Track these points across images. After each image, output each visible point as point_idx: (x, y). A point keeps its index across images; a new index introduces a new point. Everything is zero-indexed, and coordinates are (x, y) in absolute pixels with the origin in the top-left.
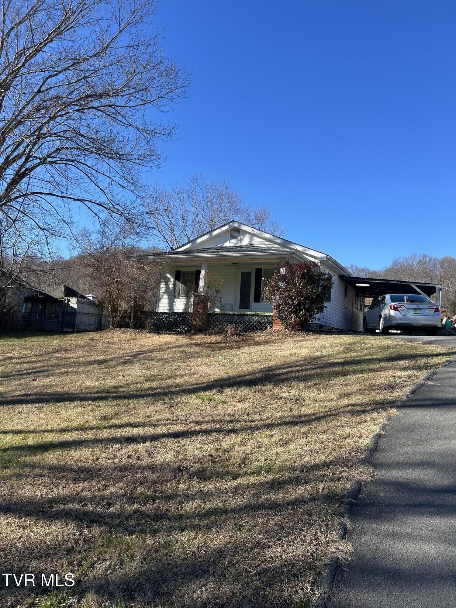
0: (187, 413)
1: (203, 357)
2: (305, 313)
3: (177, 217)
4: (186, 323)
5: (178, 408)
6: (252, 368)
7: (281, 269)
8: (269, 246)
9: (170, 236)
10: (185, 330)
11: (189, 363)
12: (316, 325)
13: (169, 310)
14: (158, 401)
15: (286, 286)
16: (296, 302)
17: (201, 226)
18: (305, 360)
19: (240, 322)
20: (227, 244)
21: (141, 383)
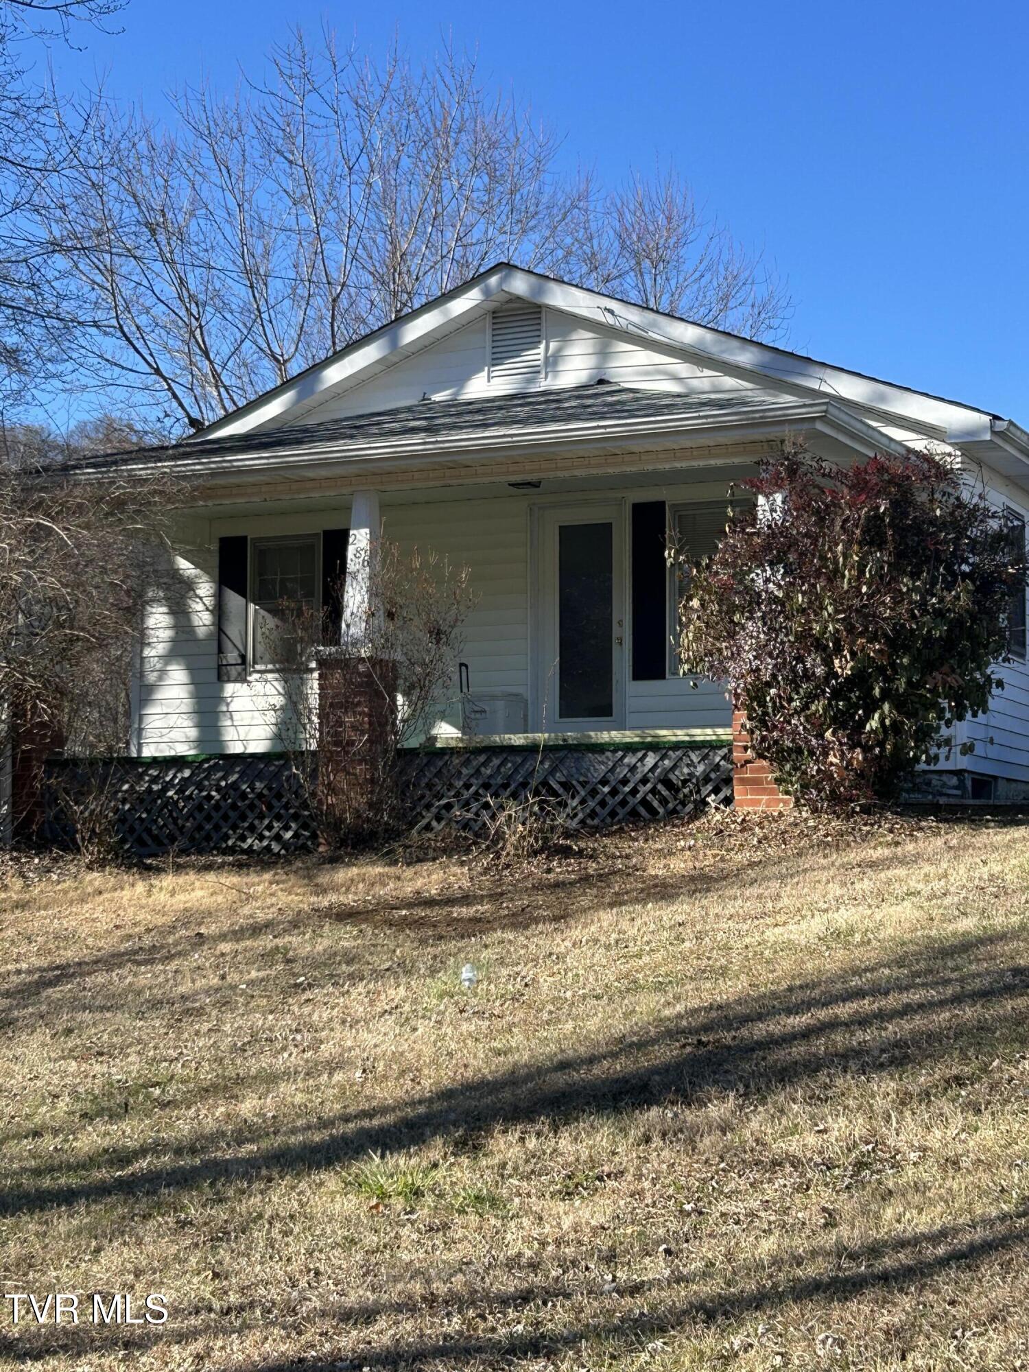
0: (294, 1267)
1: (378, 975)
2: (894, 722)
3: (220, 261)
4: (286, 807)
5: (249, 1248)
6: (626, 1016)
7: (761, 500)
8: (695, 383)
9: (184, 361)
10: (285, 845)
11: (306, 1010)
12: (954, 781)
13: (200, 742)
14: (146, 1217)
15: (789, 589)
16: (844, 667)
17: (344, 303)
18: (900, 962)
19: (566, 786)
20: (481, 387)
21: (56, 1132)
